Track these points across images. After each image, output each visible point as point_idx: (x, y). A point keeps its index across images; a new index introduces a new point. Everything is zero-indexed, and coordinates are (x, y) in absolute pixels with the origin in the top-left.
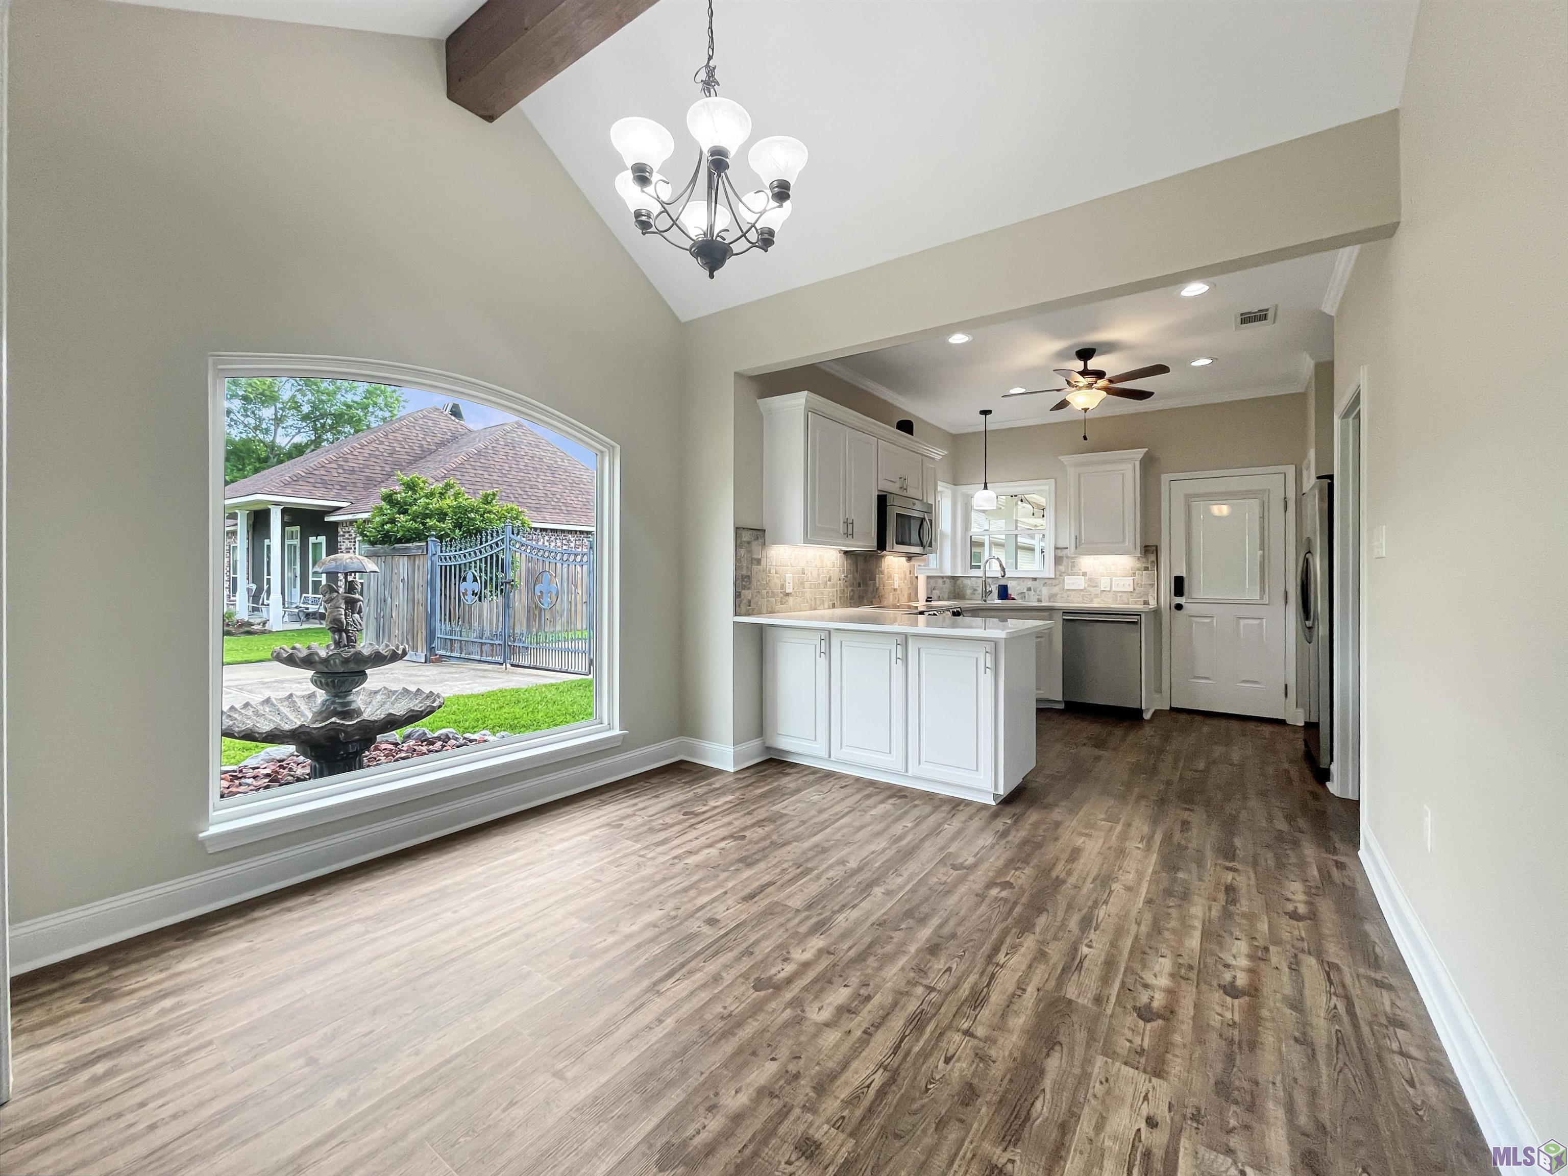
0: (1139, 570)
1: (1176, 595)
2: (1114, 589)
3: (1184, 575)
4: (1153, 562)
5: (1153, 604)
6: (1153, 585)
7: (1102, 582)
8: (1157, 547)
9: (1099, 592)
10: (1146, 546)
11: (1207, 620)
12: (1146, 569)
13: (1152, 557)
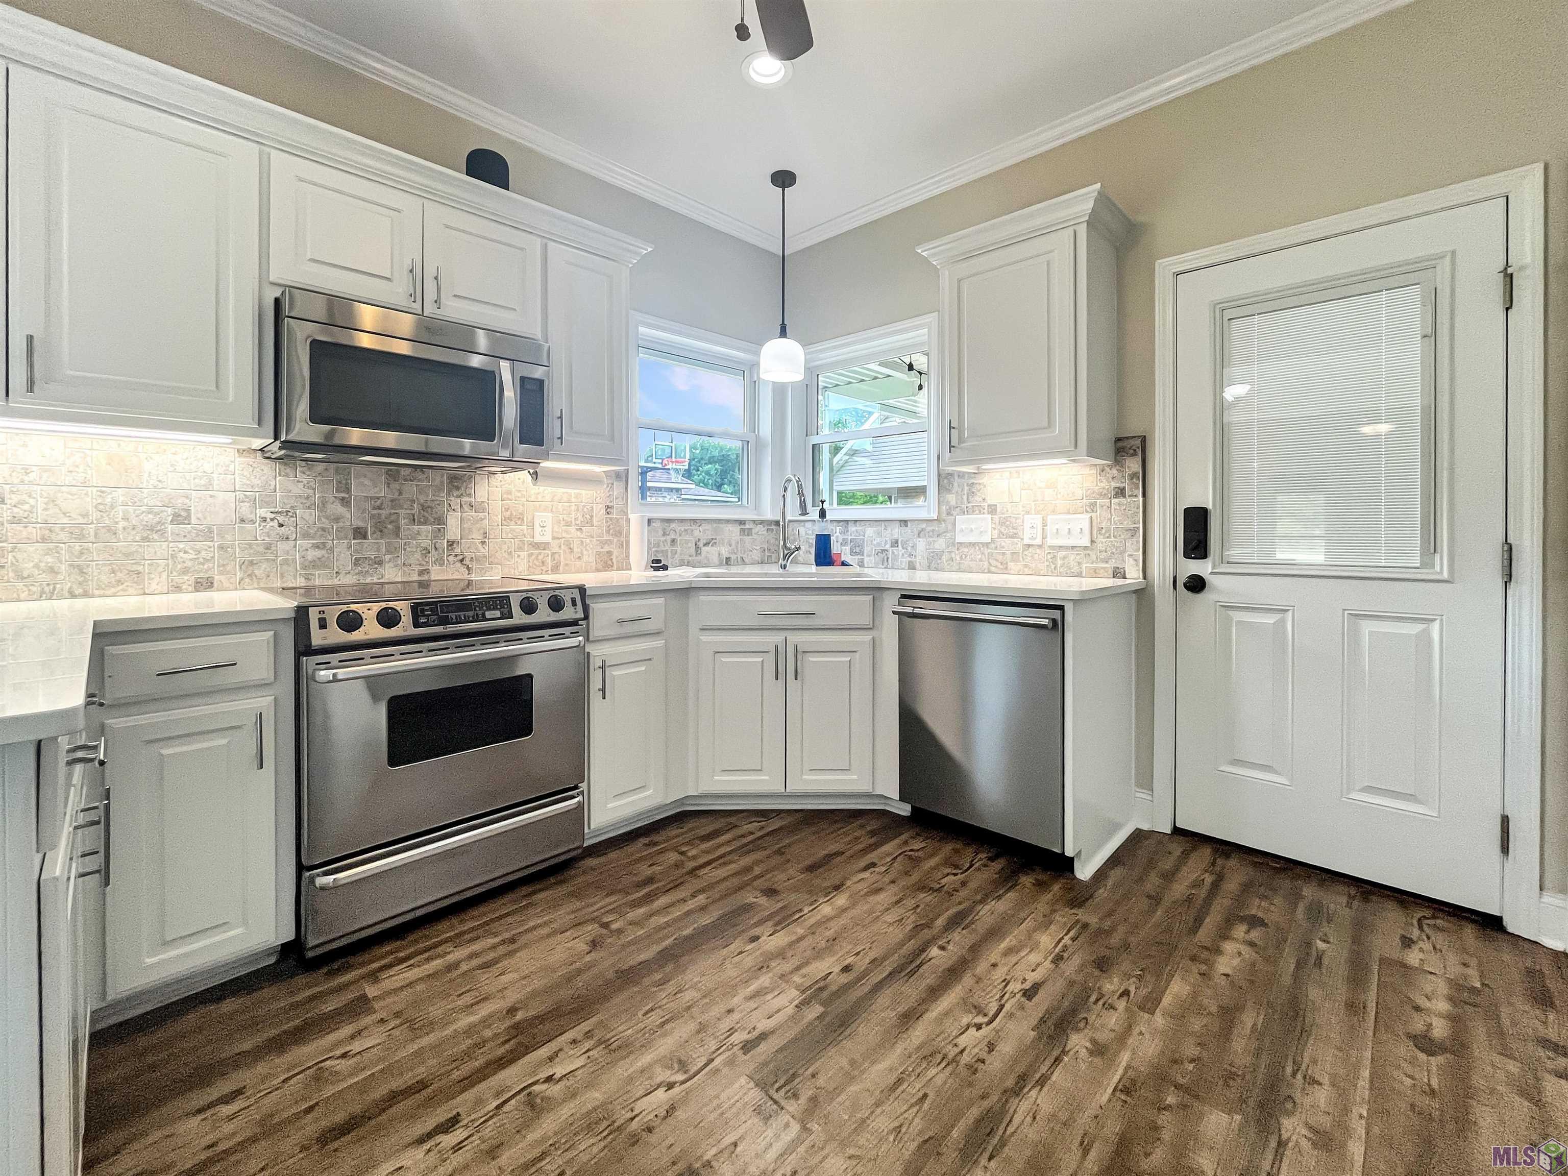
0: (1102, 495)
1: (1187, 555)
2: (1051, 541)
3: (1210, 506)
4: (1133, 476)
5: (1134, 575)
6: (1136, 530)
7: (1027, 526)
8: (1144, 439)
9: (1019, 547)
10: (1119, 440)
11: (1270, 619)
12: (1121, 492)
13: (1134, 465)
